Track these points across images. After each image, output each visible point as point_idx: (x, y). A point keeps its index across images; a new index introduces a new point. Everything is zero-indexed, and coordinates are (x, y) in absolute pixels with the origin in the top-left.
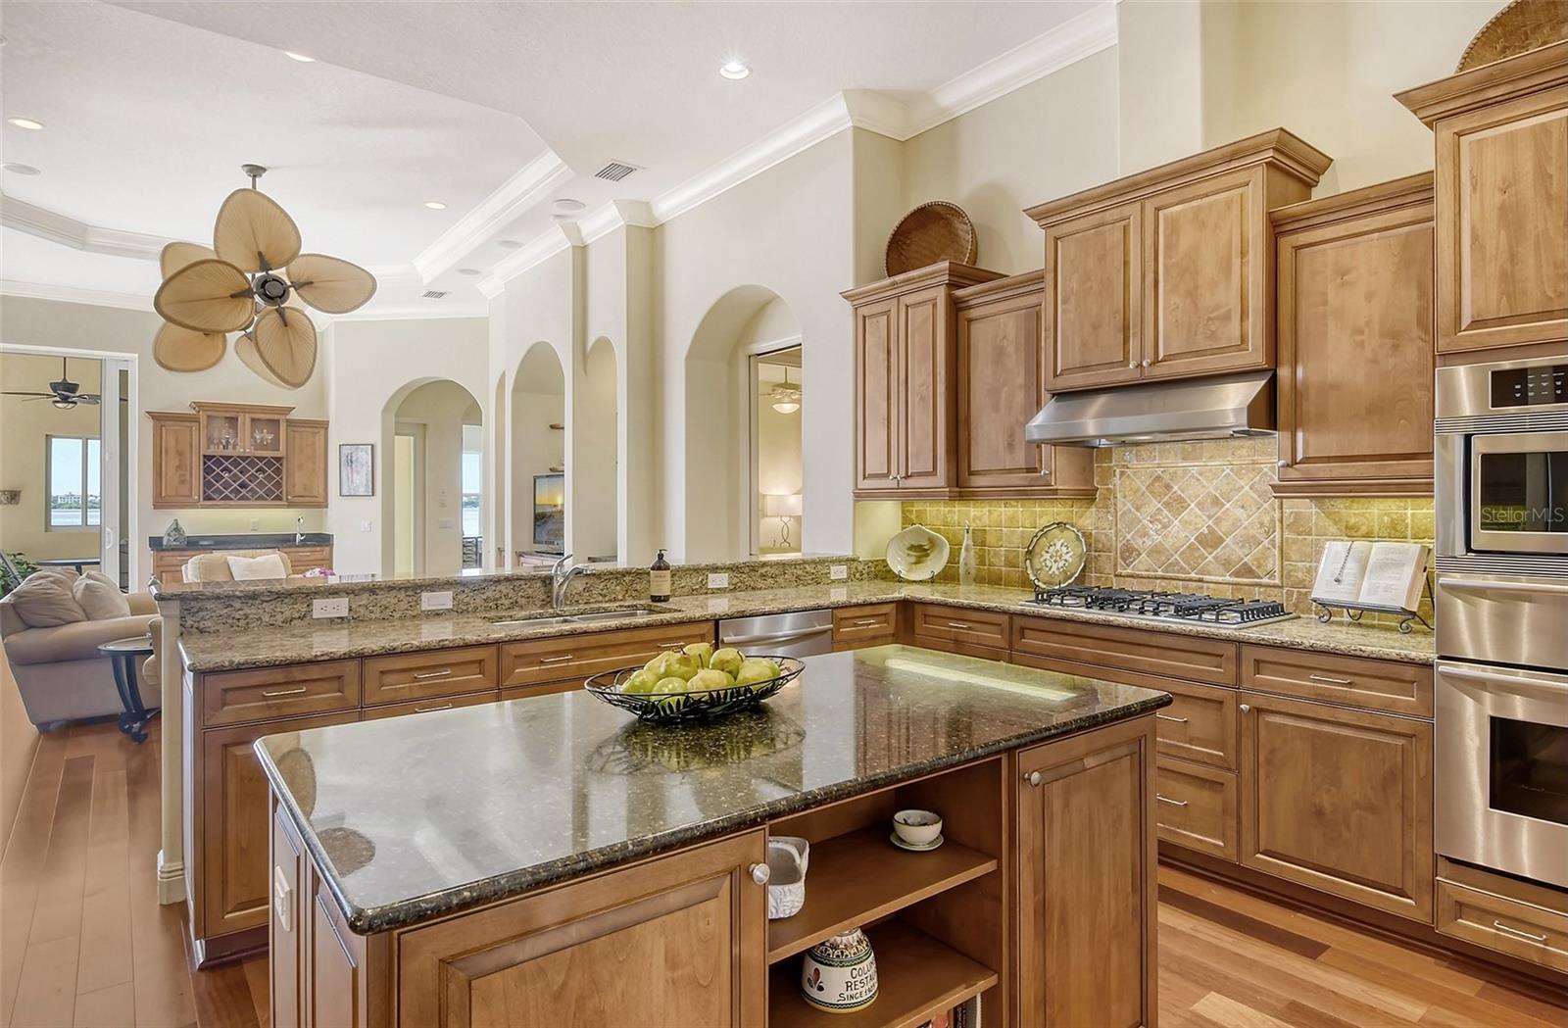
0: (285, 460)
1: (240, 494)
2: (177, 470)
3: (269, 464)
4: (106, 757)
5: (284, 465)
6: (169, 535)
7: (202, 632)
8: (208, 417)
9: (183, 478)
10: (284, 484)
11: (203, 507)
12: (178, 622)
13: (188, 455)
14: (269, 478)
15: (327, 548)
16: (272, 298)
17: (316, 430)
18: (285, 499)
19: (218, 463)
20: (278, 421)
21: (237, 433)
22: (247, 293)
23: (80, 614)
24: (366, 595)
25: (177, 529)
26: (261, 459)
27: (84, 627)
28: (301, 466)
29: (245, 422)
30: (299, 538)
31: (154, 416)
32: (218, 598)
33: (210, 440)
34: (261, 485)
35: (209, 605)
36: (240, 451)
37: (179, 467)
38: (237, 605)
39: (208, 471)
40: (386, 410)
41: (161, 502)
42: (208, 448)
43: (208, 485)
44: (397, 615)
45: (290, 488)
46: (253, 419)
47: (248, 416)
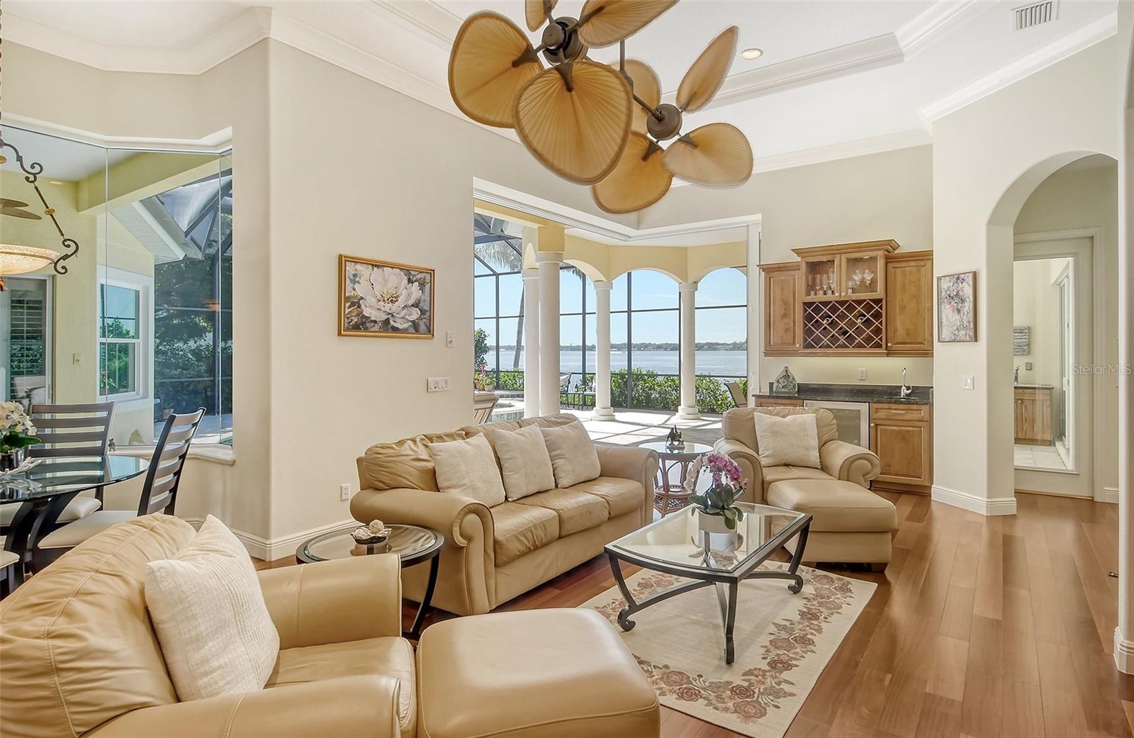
0: (884, 301)
1: (848, 342)
2: (782, 320)
3: (868, 308)
5: (884, 306)
6: (778, 382)
8: (809, 263)
9: (787, 327)
10: (884, 327)
11: (805, 355)
13: (791, 304)
14: (868, 323)
15: (926, 407)
17: (922, 263)
18: (884, 346)
19: (817, 310)
20: (877, 258)
21: (834, 275)
25: (787, 376)
26: (859, 302)
28: (903, 308)
29: (841, 263)
30: (904, 392)
31: (764, 268)
33: (810, 288)
34: (859, 331)
36: (838, 295)
37: (784, 316)
39: (809, 318)
40: (993, 221)
41: (771, 349)
42: (809, 294)
43: (808, 332)
45: (891, 333)
46: (849, 260)
47: (844, 257)
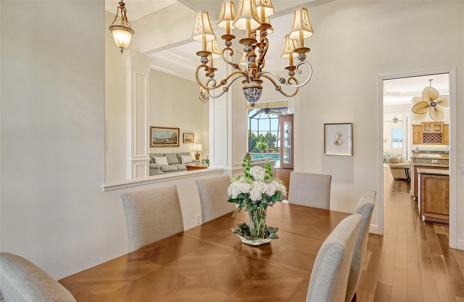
0: (442, 134)
1: (432, 141)
3: (439, 135)
4: (404, 185)
5: (442, 135)
6: (416, 150)
7: (416, 162)
8: (424, 125)
9: (419, 138)
10: (442, 139)
11: (423, 144)
12: (413, 161)
13: (420, 133)
14: (439, 138)
16: (433, 106)
18: (442, 143)
19: (427, 135)
20: (441, 125)
21: (431, 128)
22: (428, 106)
23: (400, 162)
24: (440, 160)
25: (418, 149)
26: (437, 134)
27: (400, 164)
28: (446, 135)
29: (432, 126)
30: (446, 152)
31: (413, 125)
32: (418, 158)
33: (424, 130)
34: (437, 139)
35: (417, 159)
36: (431, 132)
37: (418, 136)
38: (421, 159)
39: (424, 136)
41: (414, 143)
42: (424, 131)
43: (424, 139)
44: (446, 164)
45: (444, 140)
46: (434, 125)
47: (433, 124)
